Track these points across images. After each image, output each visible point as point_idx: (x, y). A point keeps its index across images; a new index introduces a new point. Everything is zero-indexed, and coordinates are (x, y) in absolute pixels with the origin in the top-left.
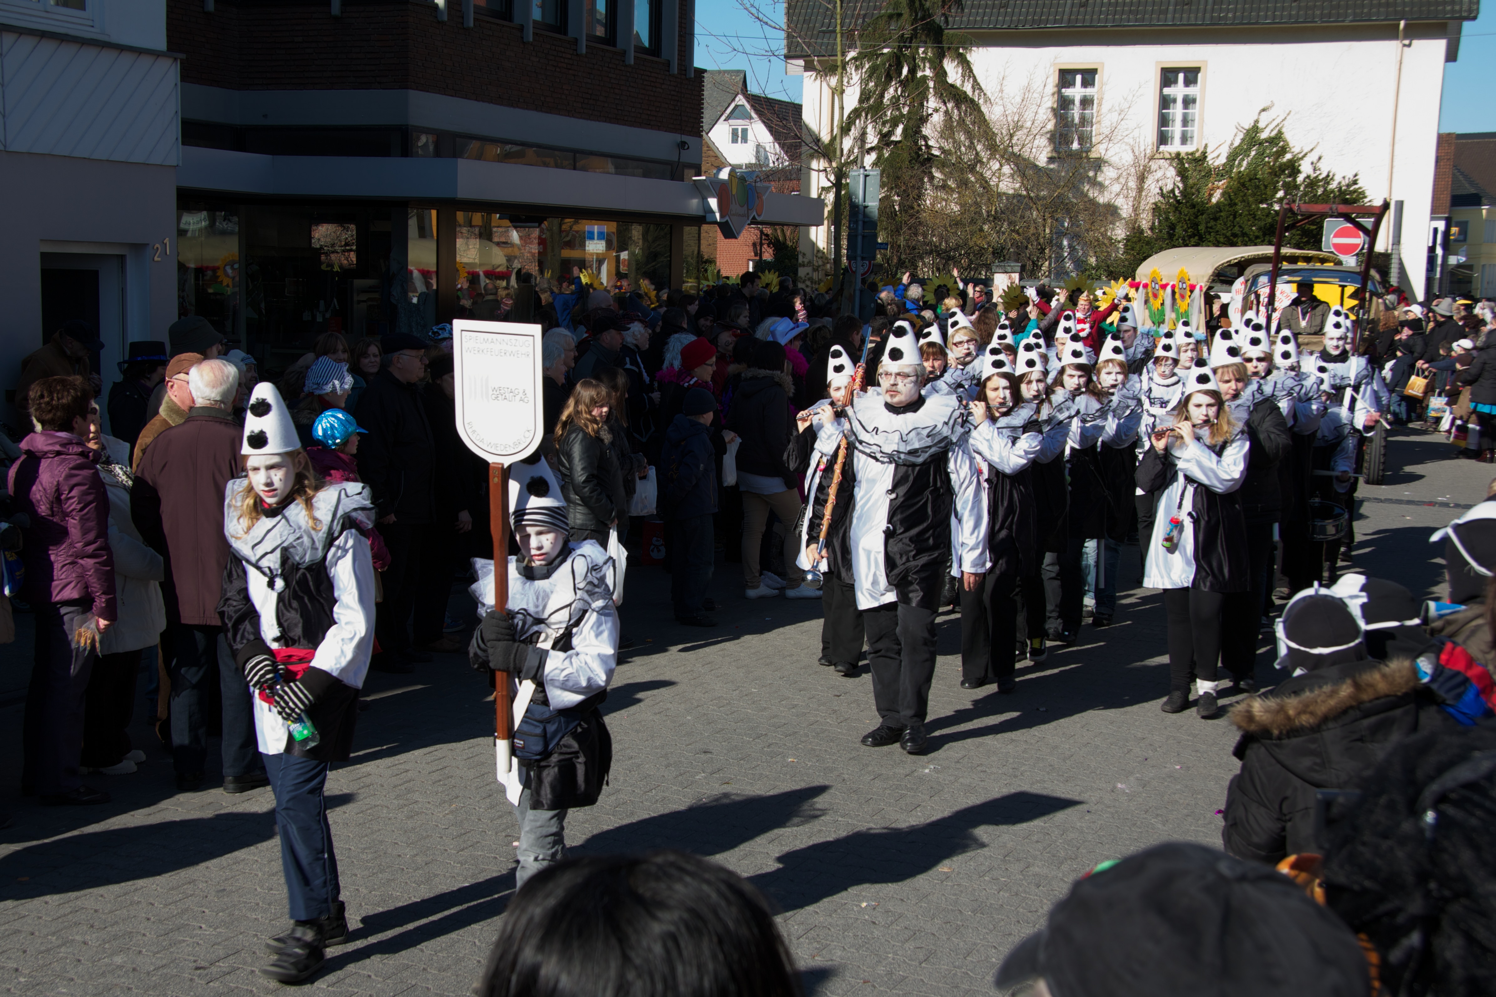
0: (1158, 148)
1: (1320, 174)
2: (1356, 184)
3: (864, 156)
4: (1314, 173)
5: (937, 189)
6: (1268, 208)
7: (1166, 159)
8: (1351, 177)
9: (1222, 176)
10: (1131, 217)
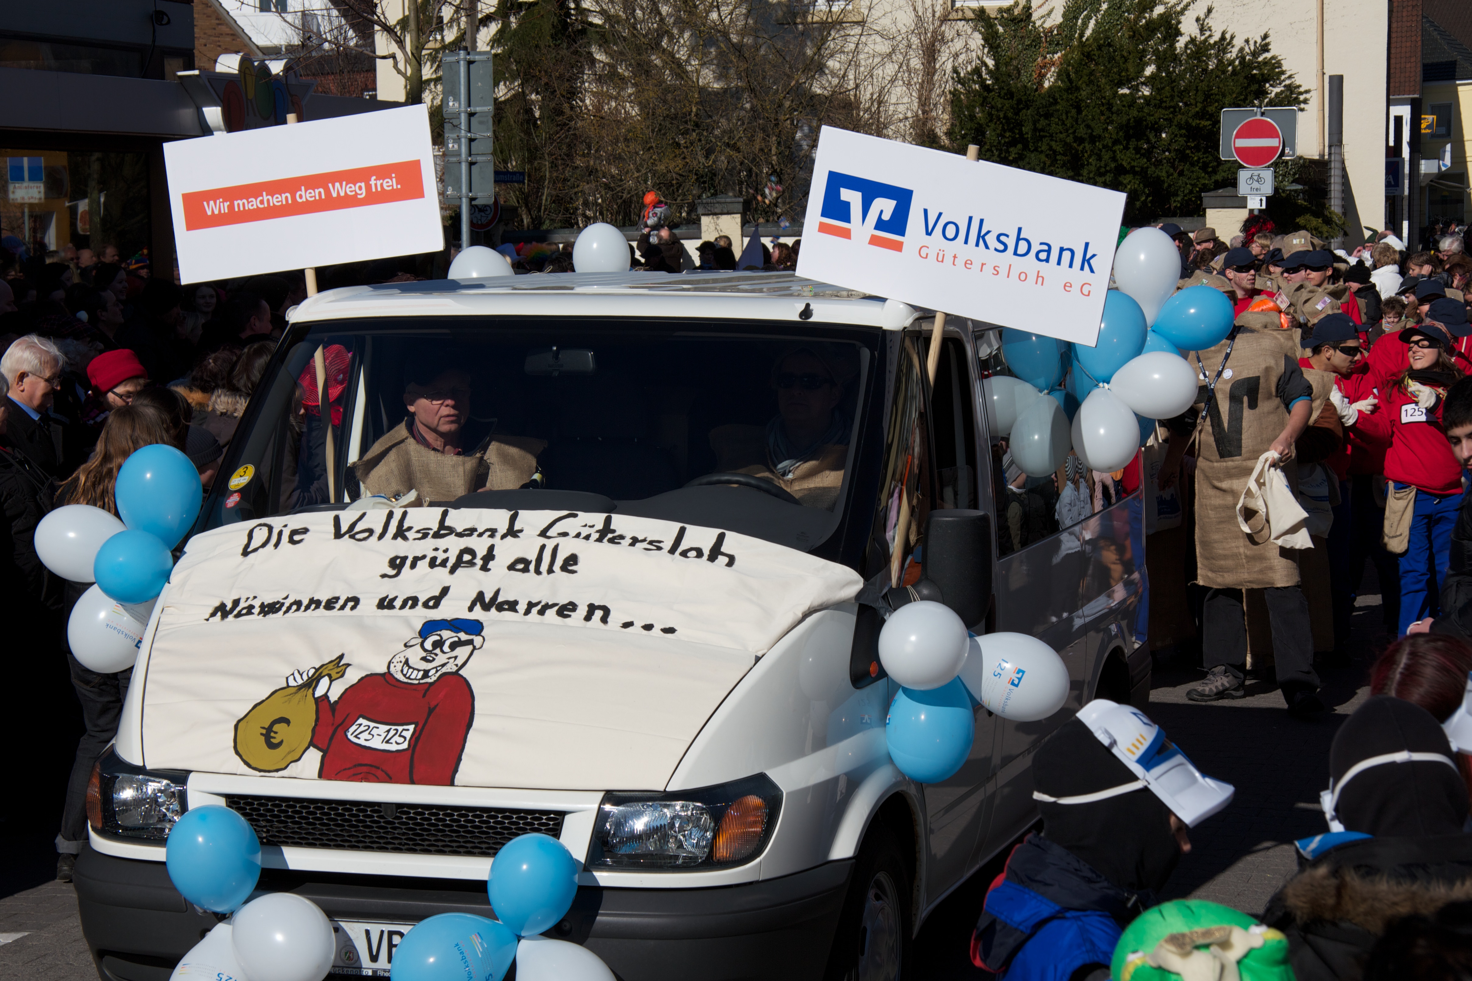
0: (953, 3)
1: (1210, 36)
2: (1268, 51)
3: (478, 30)
4: (1202, 34)
5: (600, 79)
6: (1131, 93)
7: (967, 20)
8: (1259, 41)
9: (1058, 44)
10: (917, 116)
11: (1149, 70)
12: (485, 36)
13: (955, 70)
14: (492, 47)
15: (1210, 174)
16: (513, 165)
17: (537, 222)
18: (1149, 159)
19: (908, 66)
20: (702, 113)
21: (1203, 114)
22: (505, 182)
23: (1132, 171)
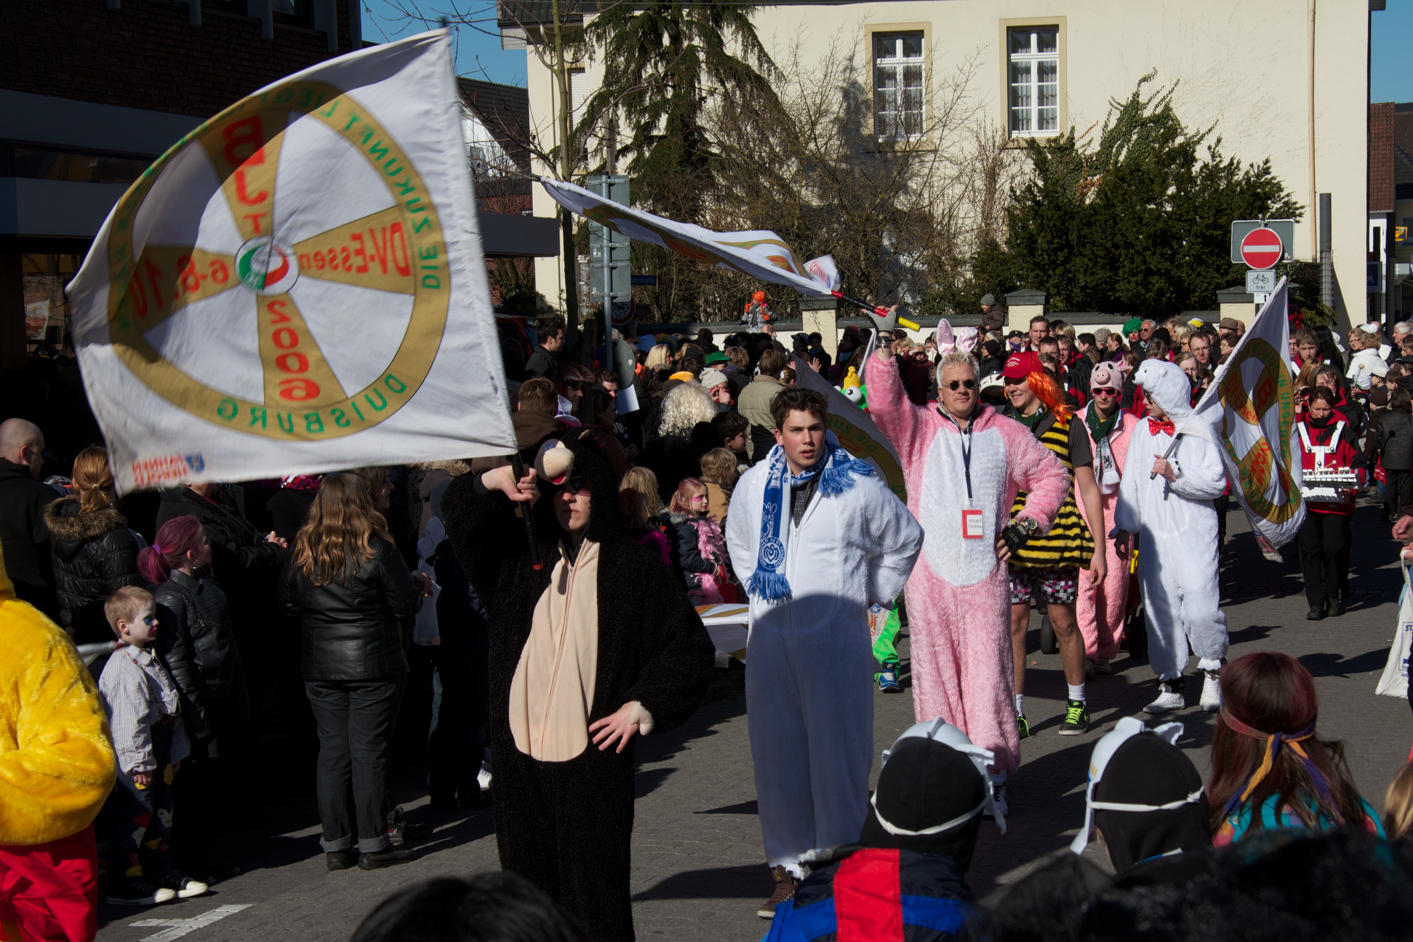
0: (1010, 134)
1: (1221, 161)
2: (1269, 173)
3: (617, 159)
4: (1213, 160)
5: (718, 199)
6: (1157, 209)
7: (1022, 149)
8: (1262, 165)
9: (1096, 168)
10: (981, 227)
11: (1171, 190)
12: (623, 164)
13: (1012, 189)
14: (629, 173)
15: (1222, 275)
16: (646, 271)
17: (666, 317)
18: (1172, 263)
19: (973, 186)
20: (802, 226)
21: (1216, 226)
22: (640, 284)
23: (1158, 272)
